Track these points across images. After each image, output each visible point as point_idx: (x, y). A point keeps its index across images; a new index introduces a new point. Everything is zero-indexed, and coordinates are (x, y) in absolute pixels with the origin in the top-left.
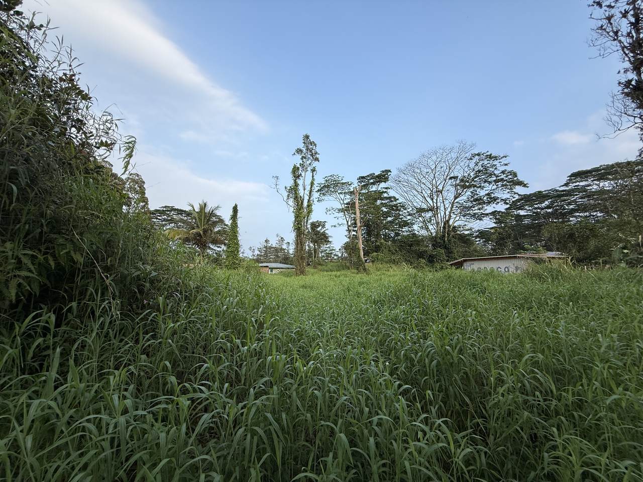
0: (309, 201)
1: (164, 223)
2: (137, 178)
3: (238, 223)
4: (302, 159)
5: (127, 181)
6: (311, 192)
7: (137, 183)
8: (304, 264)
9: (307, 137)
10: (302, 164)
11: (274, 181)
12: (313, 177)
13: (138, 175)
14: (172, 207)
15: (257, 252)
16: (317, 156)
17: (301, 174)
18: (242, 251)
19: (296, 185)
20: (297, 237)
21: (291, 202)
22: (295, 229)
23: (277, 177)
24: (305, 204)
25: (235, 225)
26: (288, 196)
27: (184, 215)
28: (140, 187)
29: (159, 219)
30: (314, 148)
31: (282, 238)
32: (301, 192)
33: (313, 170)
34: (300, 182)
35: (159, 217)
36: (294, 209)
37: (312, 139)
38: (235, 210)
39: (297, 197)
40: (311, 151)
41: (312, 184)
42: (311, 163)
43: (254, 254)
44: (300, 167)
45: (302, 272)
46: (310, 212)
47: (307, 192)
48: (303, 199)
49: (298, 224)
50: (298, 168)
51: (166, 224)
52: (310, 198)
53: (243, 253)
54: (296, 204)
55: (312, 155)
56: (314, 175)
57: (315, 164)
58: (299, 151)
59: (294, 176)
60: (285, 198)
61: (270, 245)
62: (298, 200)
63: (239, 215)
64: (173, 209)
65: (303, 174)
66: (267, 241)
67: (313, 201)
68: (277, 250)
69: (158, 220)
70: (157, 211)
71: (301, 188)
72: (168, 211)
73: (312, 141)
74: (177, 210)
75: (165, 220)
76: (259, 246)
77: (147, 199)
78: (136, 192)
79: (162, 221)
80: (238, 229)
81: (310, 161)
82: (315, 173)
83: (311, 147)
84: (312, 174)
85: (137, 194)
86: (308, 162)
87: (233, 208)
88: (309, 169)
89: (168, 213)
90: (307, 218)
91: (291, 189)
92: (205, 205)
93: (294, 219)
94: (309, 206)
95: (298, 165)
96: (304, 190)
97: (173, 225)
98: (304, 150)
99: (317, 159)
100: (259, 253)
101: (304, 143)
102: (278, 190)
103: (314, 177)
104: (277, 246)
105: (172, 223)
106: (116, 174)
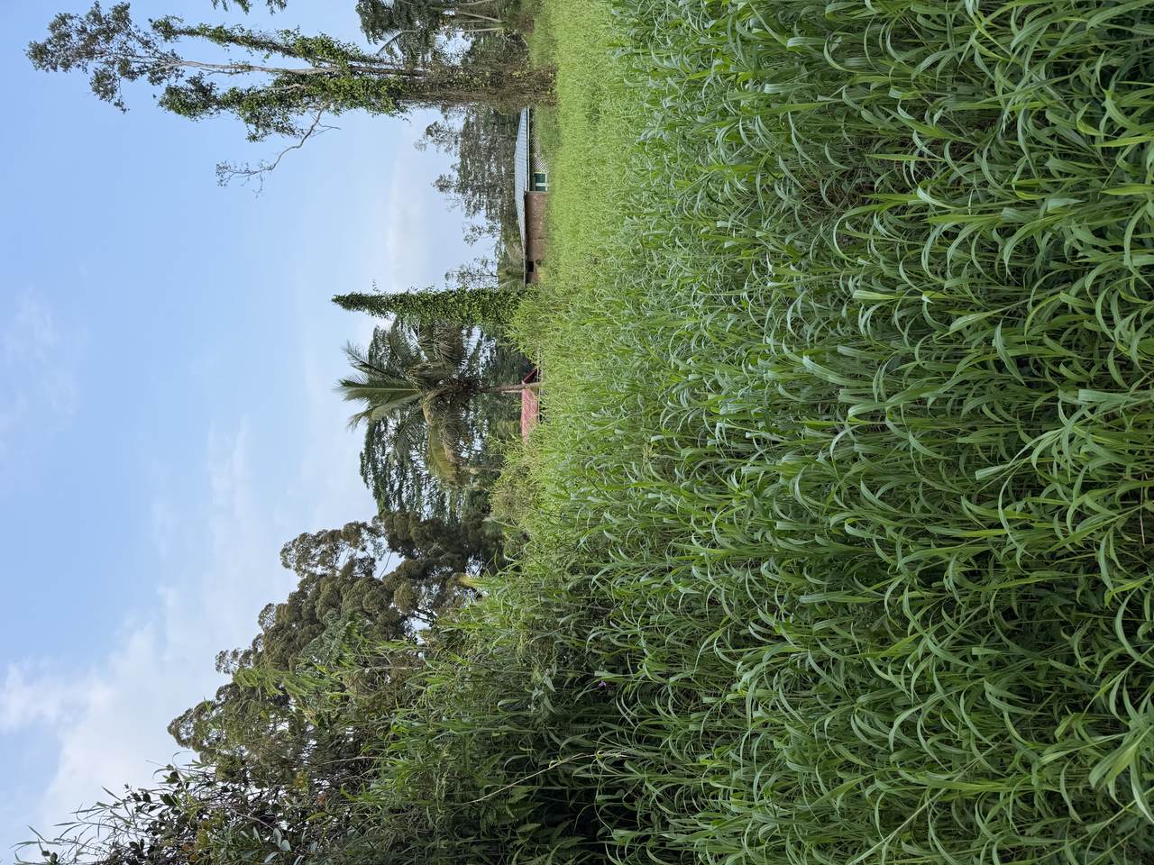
0: (288, 51)
1: (410, 475)
2: (294, 551)
3: (393, 293)
4: (132, 75)
5: (305, 571)
6: (253, 42)
7: (307, 551)
8: (516, 74)
9: (39, 53)
10: (153, 73)
11: (235, 181)
12: (191, 32)
13: (284, 550)
14: (362, 459)
15: (481, 219)
16: (106, 11)
17: (193, 81)
18: (478, 266)
19: (235, 99)
20: (422, 98)
21: (301, 119)
22: (397, 106)
23: (221, 169)
24: (300, 65)
25: (402, 303)
26: (282, 130)
27: (383, 428)
28: (320, 542)
29: (401, 486)
30: (76, 23)
31: (429, 132)
32: (260, 81)
33: (167, 30)
34: (222, 85)
35: (396, 488)
36: (328, 107)
37: (43, 35)
38: (352, 302)
39: (281, 99)
40: (93, 38)
41: (221, 36)
42: (140, 40)
43: (487, 228)
44: (165, 83)
45: (544, 83)
46: (325, 48)
47: (256, 57)
48: (286, 72)
49: (378, 96)
50: (172, 91)
51: (414, 471)
52: (276, 47)
53: (485, 263)
54: (306, 100)
55: (109, 34)
56: (183, 26)
57: (140, 20)
58: (103, 85)
59: (205, 106)
60: (289, 140)
61: (456, 175)
62: (291, 92)
63: (368, 291)
64: (369, 456)
65: (191, 72)
66: (443, 186)
67: (288, 32)
68: (471, 150)
69: (404, 489)
70: (377, 494)
71: (244, 83)
72: (375, 468)
73: (50, 35)
74: (369, 444)
75: (402, 475)
76: (460, 211)
77: (350, 524)
78: (334, 550)
79: (405, 478)
80: (415, 293)
81: (133, 44)
82: (177, 25)
83: (75, 37)
84: (182, 37)
85: (337, 548)
86: (140, 51)
87: (349, 308)
88: (166, 47)
89: (380, 466)
90: (353, 59)
91: (254, 118)
92: (348, 384)
93: (362, 110)
94: (306, 49)
95: (160, 90)
96: (250, 68)
97: (414, 453)
98: (95, 65)
99: (122, 14)
100: (483, 212)
101: (66, 66)
102: (266, 165)
103: (195, 25)
104: (457, 149)
105: (409, 457)
106: (291, 596)
